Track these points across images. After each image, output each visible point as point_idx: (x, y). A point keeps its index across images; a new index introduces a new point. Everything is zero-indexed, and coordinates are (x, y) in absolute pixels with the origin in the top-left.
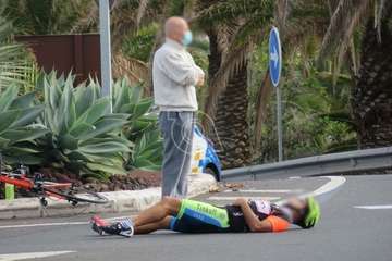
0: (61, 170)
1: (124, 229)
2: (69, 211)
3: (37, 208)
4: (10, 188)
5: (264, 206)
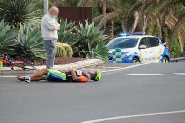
1: (27, 80)
2: (22, 72)
3: (10, 71)
5: (79, 73)
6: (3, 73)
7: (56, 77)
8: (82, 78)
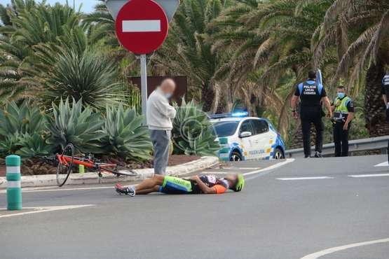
0: (114, 157)
1: (130, 192)
3: (96, 178)
4: (82, 167)
5: (212, 179)
6: (86, 182)
7: (176, 187)
8: (218, 187)
